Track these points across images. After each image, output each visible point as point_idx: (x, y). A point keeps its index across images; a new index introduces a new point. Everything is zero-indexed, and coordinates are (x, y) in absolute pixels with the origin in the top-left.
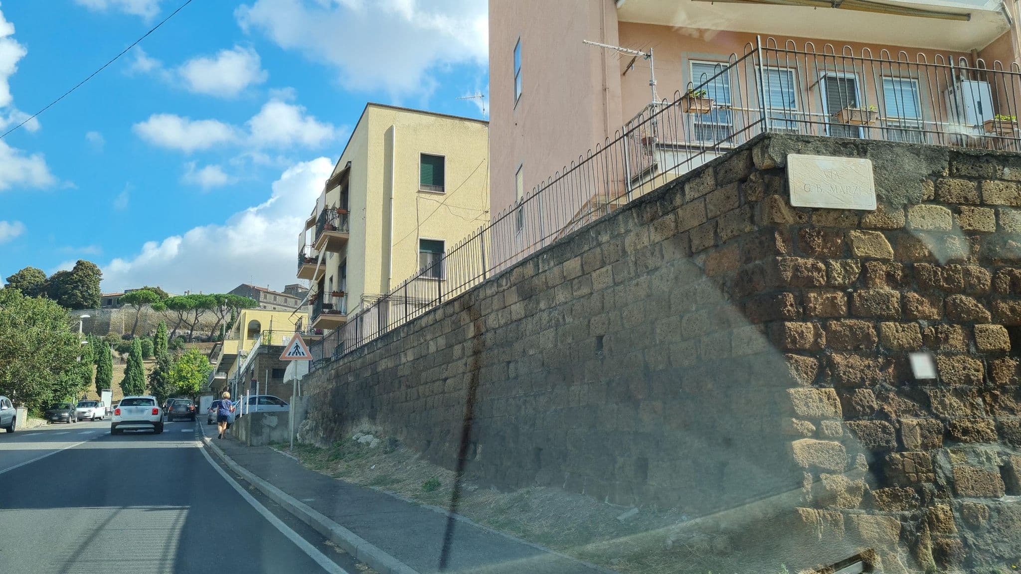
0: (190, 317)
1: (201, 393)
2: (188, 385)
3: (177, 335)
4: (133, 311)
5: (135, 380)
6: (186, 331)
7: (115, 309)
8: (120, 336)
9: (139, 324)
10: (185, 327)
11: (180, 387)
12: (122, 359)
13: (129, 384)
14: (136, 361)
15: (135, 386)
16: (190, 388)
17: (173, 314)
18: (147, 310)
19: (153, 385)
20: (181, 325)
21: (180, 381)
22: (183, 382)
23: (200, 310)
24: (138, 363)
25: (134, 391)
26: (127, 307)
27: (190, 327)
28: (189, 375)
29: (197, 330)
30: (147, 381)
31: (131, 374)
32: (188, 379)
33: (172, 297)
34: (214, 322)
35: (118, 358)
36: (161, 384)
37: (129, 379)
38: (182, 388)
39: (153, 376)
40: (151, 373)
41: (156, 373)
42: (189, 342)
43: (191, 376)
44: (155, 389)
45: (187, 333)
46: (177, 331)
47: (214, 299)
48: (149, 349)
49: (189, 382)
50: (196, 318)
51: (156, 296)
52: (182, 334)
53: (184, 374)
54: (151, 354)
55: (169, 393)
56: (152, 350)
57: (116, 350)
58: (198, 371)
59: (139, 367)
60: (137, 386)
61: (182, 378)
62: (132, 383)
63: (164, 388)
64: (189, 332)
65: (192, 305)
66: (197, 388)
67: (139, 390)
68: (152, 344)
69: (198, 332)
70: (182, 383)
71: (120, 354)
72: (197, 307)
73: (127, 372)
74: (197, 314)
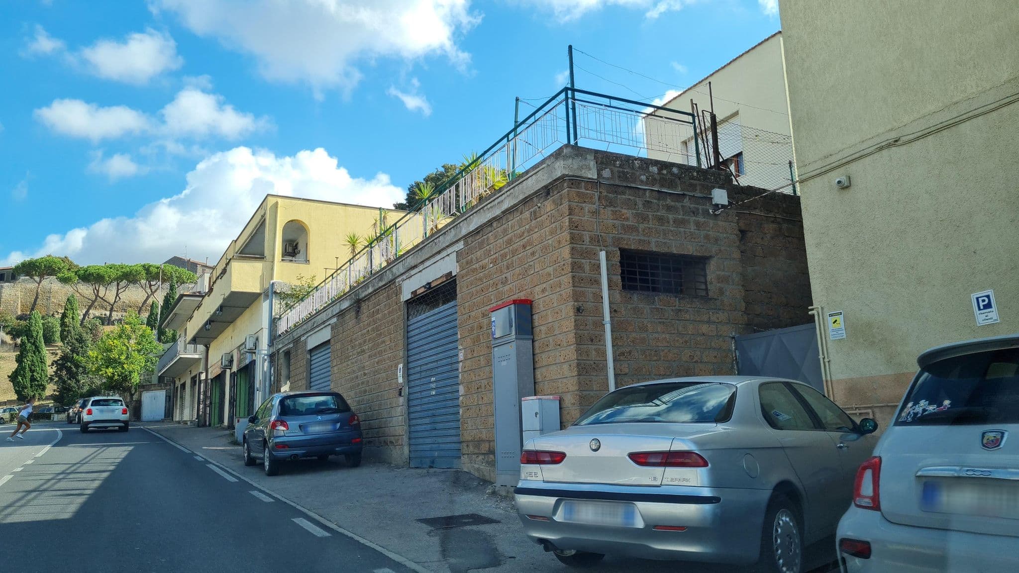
0: (109, 294)
1: (144, 387)
2: (122, 373)
3: (91, 316)
4: (32, 286)
5: (32, 371)
6: (104, 312)
7: (7, 284)
8: (14, 317)
9: (39, 302)
10: (102, 307)
11: (108, 377)
12: (16, 344)
13: (24, 376)
14: (34, 344)
15: (33, 379)
16: (125, 378)
17: (87, 290)
18: (51, 283)
19: (60, 377)
20: (96, 304)
21: (107, 367)
22: (113, 368)
23: (124, 283)
24: (37, 347)
25: (31, 387)
26: (24, 281)
27: (109, 308)
28: (123, 357)
29: (117, 311)
30: (51, 371)
31: (27, 362)
32: (121, 364)
33: (86, 267)
34: (139, 301)
35: (10, 344)
36: (72, 375)
37: (24, 369)
38: (111, 378)
39: (60, 362)
40: (58, 358)
41: (64, 358)
42: (108, 324)
43: (127, 358)
44: (64, 382)
45: (105, 315)
46: (91, 311)
47: (141, 269)
48: (53, 332)
49: (123, 368)
50: (117, 295)
51: (63, 265)
52: (97, 315)
53: (114, 355)
54: (56, 339)
55: (86, 389)
56: (58, 334)
57: (7, 334)
58: (139, 351)
59: (39, 352)
60: (35, 380)
61: (110, 362)
62: (29, 374)
63: (78, 381)
64: (108, 313)
65: (113, 276)
66: (136, 378)
67: (39, 386)
68: (58, 325)
69: (120, 314)
70: (111, 370)
71: (14, 338)
72: (119, 279)
73: (19, 360)
74: (118, 290)
